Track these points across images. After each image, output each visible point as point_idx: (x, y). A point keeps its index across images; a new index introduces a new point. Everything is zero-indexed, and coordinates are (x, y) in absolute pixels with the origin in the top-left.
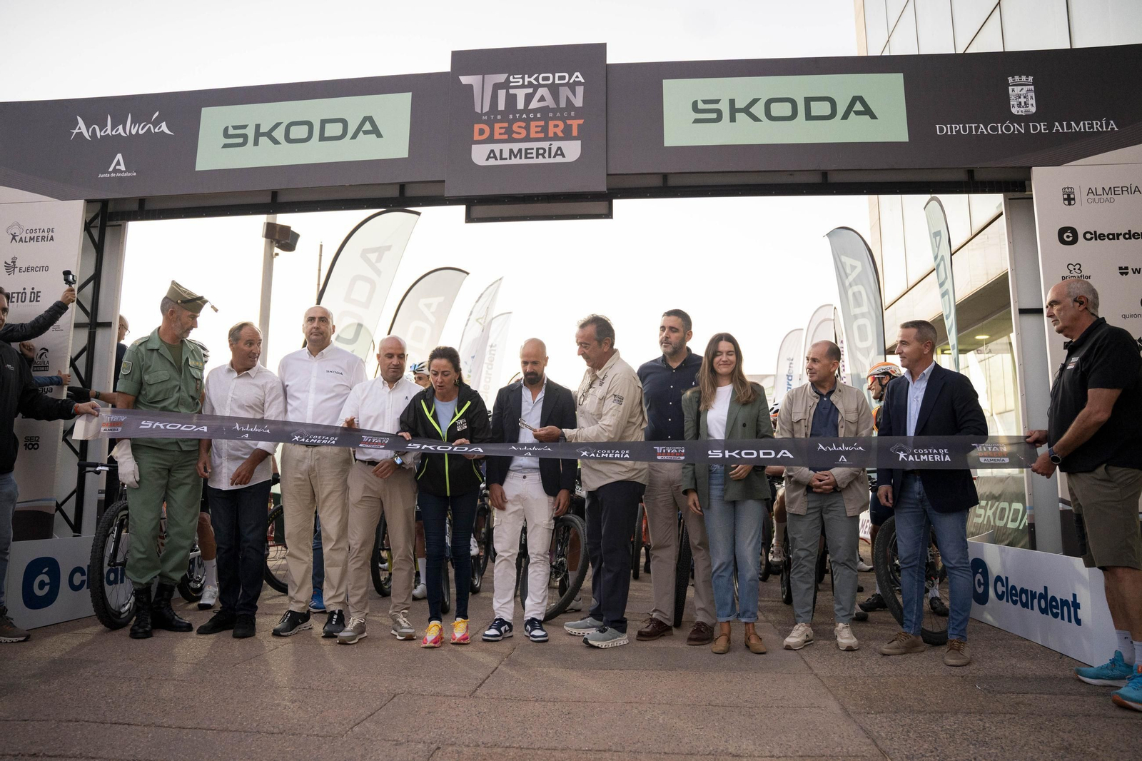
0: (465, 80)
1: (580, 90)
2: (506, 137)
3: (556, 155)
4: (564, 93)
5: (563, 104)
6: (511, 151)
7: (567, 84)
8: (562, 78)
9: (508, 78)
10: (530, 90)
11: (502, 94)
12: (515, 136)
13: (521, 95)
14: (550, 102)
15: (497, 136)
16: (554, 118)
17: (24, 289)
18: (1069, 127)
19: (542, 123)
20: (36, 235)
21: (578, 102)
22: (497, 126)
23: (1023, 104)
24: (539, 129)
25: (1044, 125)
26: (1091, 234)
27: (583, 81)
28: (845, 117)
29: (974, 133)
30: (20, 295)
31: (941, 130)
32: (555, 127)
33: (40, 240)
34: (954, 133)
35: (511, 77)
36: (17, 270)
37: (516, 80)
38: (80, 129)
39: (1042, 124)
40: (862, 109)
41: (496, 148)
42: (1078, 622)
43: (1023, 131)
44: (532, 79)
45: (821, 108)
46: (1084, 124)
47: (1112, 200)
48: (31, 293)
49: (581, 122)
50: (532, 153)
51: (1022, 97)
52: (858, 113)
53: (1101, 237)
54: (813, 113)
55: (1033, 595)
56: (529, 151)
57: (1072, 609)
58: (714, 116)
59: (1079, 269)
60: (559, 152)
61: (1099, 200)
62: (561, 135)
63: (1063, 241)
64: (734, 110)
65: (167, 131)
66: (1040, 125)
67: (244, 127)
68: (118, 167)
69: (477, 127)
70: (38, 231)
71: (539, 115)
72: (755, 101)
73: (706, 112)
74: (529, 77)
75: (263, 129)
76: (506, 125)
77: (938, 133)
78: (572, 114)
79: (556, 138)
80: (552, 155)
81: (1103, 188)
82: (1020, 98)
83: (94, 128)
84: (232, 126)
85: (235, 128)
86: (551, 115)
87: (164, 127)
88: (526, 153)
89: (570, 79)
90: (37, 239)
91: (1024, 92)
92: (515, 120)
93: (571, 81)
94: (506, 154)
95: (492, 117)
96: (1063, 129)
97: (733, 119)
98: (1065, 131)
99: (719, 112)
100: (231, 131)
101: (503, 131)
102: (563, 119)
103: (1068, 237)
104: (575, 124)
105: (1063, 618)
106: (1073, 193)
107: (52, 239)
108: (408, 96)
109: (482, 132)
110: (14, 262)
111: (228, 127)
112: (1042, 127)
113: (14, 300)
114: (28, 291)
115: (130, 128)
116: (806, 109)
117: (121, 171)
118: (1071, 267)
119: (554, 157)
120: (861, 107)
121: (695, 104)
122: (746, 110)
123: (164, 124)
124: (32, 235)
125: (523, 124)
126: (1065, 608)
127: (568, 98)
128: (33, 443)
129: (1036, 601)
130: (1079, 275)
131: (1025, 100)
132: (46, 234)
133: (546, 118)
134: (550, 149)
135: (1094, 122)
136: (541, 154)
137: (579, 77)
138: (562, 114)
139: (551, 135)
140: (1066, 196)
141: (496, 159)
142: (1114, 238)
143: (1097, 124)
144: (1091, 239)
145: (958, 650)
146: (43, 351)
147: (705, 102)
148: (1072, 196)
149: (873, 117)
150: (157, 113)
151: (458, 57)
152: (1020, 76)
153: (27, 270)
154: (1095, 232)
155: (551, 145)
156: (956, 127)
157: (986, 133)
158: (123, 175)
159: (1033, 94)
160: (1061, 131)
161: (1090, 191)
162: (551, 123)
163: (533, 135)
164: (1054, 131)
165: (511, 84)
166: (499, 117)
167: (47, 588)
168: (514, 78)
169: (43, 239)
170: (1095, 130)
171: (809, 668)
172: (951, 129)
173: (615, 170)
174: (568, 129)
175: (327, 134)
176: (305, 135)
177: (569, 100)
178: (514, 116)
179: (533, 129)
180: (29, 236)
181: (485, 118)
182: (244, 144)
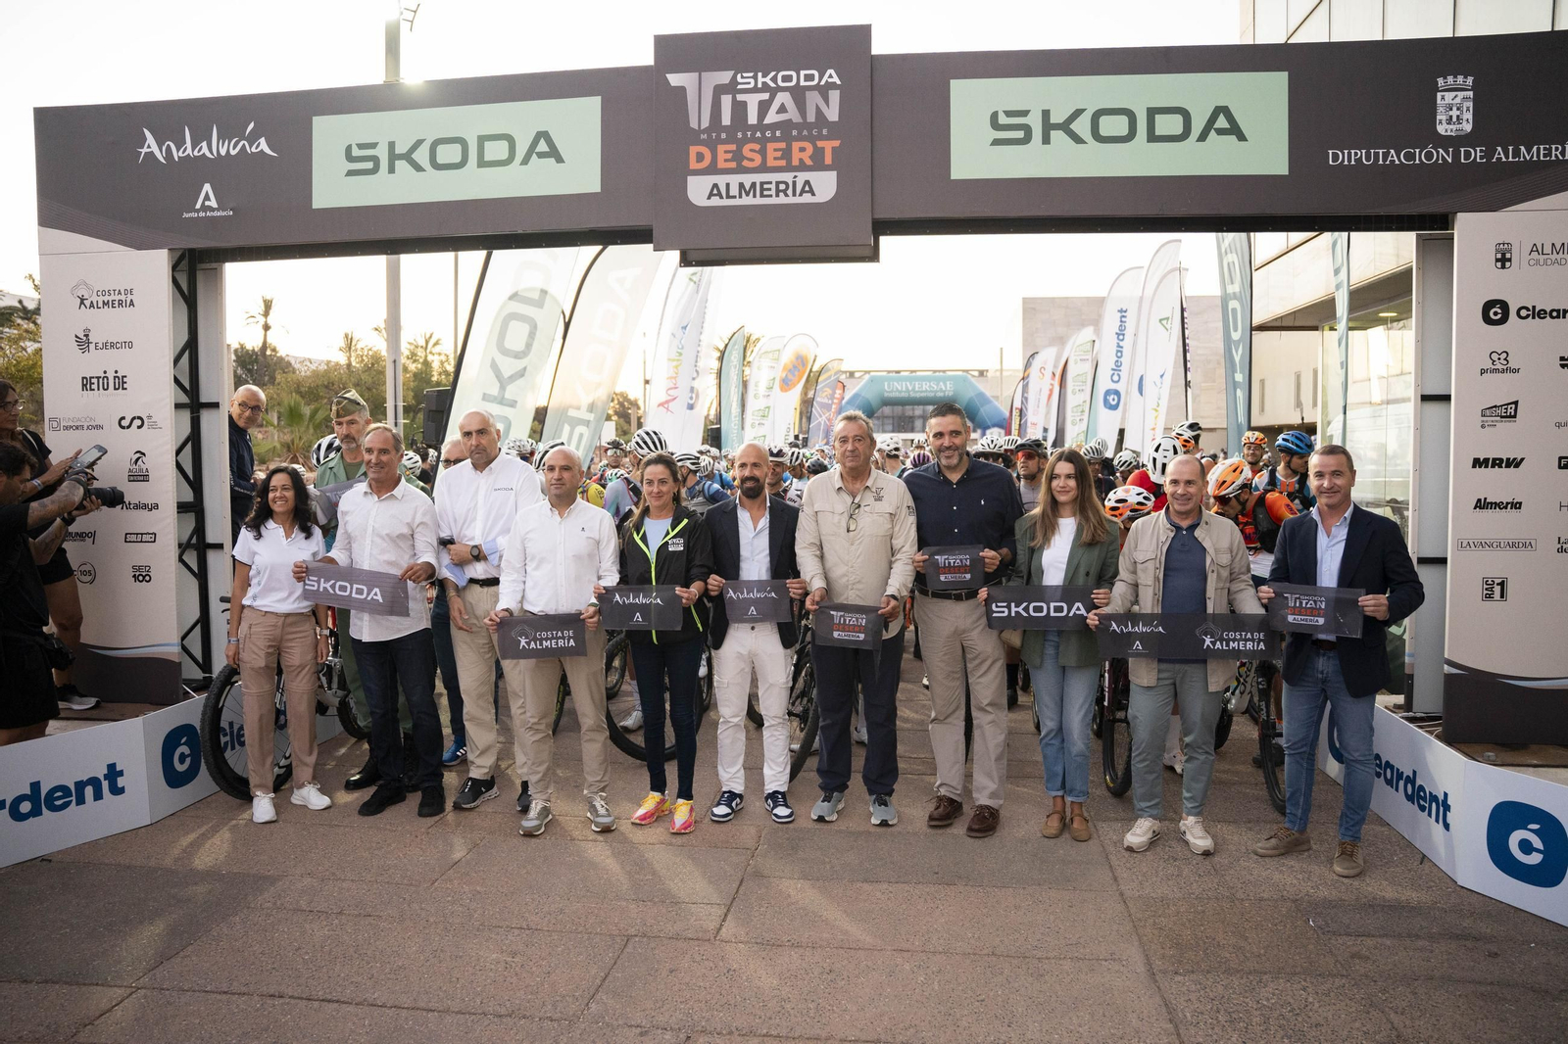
0: (675, 79)
1: (835, 96)
2: (733, 165)
3: (803, 192)
4: (813, 99)
5: (811, 117)
6: (741, 185)
7: (817, 87)
8: (809, 78)
9: (734, 77)
10: (766, 96)
11: (726, 101)
12: (745, 163)
13: (753, 101)
14: (793, 114)
15: (721, 165)
16: (799, 138)
17: (105, 373)
18: (1517, 153)
19: (783, 145)
20: (110, 298)
21: (833, 114)
22: (721, 148)
23: (1454, 119)
24: (779, 154)
25: (1481, 151)
26: (1528, 309)
27: (839, 82)
28: (1203, 137)
29: (1381, 162)
30: (101, 380)
31: (1335, 157)
32: (801, 151)
33: (117, 305)
34: (1353, 163)
35: (739, 76)
36: (92, 346)
37: (746, 80)
38: (149, 147)
39: (1478, 149)
40: (1227, 126)
41: (721, 180)
42: (1447, 826)
43: (1450, 161)
44: (767, 80)
45: (1169, 125)
46: (1538, 149)
47: (1563, 262)
48: (115, 377)
49: (837, 143)
50: (770, 189)
51: (1455, 108)
52: (1221, 132)
53: (1540, 314)
54: (1158, 132)
55: (1400, 775)
56: (765, 186)
57: (1441, 809)
58: (1020, 134)
59: (1505, 359)
60: (807, 188)
61: (1545, 261)
62: (809, 162)
63: (1487, 320)
64: (1048, 127)
65: (268, 151)
66: (1476, 152)
67: (373, 146)
68: (207, 203)
69: (693, 150)
70: (112, 292)
71: (778, 133)
72: (1078, 113)
73: (1010, 129)
75: (400, 149)
76: (733, 147)
77: (1331, 163)
78: (825, 132)
79: (803, 167)
80: (798, 192)
81: (1553, 244)
82: (1451, 109)
83: (169, 146)
84: (357, 144)
85: (361, 146)
86: (794, 133)
87: (263, 145)
88: (762, 190)
89: (820, 79)
90: (113, 304)
91: (1458, 100)
92: (745, 141)
93: (823, 83)
94: (734, 191)
95: (714, 135)
96: (1507, 157)
97: (1046, 140)
98: (1510, 159)
99: (1027, 129)
100: (356, 152)
101: (729, 156)
102: (812, 139)
103: (1496, 314)
104: (828, 146)
105: (1430, 815)
106: (1510, 251)
107: (132, 303)
108: (596, 101)
109: (700, 157)
110: (87, 336)
111: (351, 145)
112: (1478, 154)
113: (95, 387)
114: (111, 375)
115: (217, 147)
116: (1147, 125)
117: (211, 209)
118: (1495, 357)
120: (1225, 123)
121: (994, 116)
122: (1065, 127)
123: (262, 141)
124: (106, 298)
125: (757, 147)
126: (1434, 805)
127: (818, 108)
128: (144, 574)
129: (1402, 783)
130: (1505, 367)
131: (1458, 113)
132: (123, 297)
133: (788, 138)
134: (794, 183)
135: (1554, 147)
136: (781, 191)
137: (832, 76)
139: (795, 162)
140: (1499, 256)
141: (721, 197)
142: (1558, 317)
143: (1557, 149)
144: (1528, 316)
145: (1352, 856)
146: (138, 455)
147: (1008, 114)
148: (1508, 256)
149: (1242, 137)
150: (252, 125)
151: (663, 43)
152: (1455, 77)
153: (105, 346)
154: (1534, 307)
155: (795, 177)
156: (1356, 154)
157: (1397, 162)
158: (216, 214)
159: (1471, 104)
160: (1504, 159)
161: (1534, 249)
162: (796, 146)
163: (771, 163)
164: (1494, 160)
165: (739, 87)
166: (723, 136)
167: (188, 760)
168: (742, 77)
169: (120, 303)
171: (1115, 879)
172: (1347, 157)
173: (883, 214)
174: (818, 154)
175: (488, 157)
176: (457, 159)
177: (819, 112)
178: (744, 135)
179: (771, 154)
180: (101, 299)
181: (704, 136)
182: (375, 170)
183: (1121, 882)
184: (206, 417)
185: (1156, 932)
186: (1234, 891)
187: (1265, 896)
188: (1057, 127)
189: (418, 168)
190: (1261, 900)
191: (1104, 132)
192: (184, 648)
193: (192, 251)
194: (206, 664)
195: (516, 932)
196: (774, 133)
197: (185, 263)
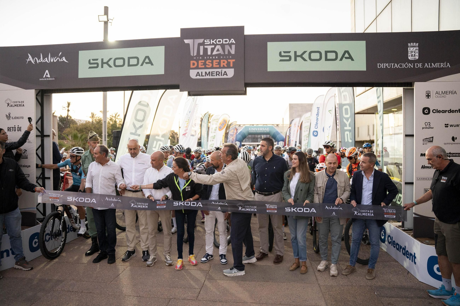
0: (186, 41)
1: (233, 47)
2: (203, 66)
3: (224, 74)
4: (227, 48)
5: (226, 53)
6: (206, 73)
7: (228, 44)
8: (226, 41)
9: (204, 41)
10: (213, 46)
11: (202, 48)
12: (207, 66)
13: (209, 48)
14: (221, 52)
15: (200, 66)
16: (223, 59)
17: (15, 126)
18: (431, 65)
19: (218, 61)
20: (17, 104)
21: (233, 52)
22: (200, 62)
23: (413, 55)
24: (217, 63)
25: (421, 64)
26: (435, 110)
27: (235, 43)
28: (341, 60)
29: (393, 67)
30: (13, 128)
31: (380, 66)
32: (224, 63)
33: (19, 106)
34: (385, 67)
35: (205, 40)
36: (11, 118)
37: (207, 42)
38: (30, 59)
39: (420, 64)
40: (348, 56)
41: (200, 71)
42: (415, 263)
43: (412, 67)
44: (214, 42)
45: (331, 56)
46: (437, 64)
47: (445, 96)
48: (18, 127)
49: (234, 60)
50: (214, 74)
51: (413, 52)
52: (346, 58)
53: (439, 112)
54: (328, 58)
55: (401, 247)
56: (213, 73)
57: (413, 258)
58: (288, 58)
59: (429, 125)
61: (440, 96)
62: (226, 66)
63: (424, 113)
64: (296, 56)
65: (66, 61)
67: (97, 60)
68: (47, 76)
69: (192, 62)
70: (18, 102)
71: (217, 57)
72: (305, 52)
73: (285, 57)
74: (213, 41)
75: (105, 61)
76: (203, 61)
77: (378, 67)
78: (230, 57)
79: (224, 67)
80: (222, 75)
81: (442, 91)
82: (412, 52)
83: (36, 59)
84: (92, 59)
85: (93, 60)
86: (222, 57)
87: (64, 59)
88: (212, 74)
89: (229, 42)
90: (18, 105)
91: (414, 50)
92: (207, 59)
93: (230, 43)
94: (204, 74)
95: (198, 58)
96: (428, 66)
97: (296, 60)
98: (429, 67)
99: (290, 57)
100: (92, 61)
101: (202, 64)
102: (226, 59)
103: (426, 111)
104: (232, 61)
105: (410, 259)
106: (430, 93)
107: (23, 105)
108: (163, 47)
109: (194, 64)
110: (9, 115)
111: (90, 59)
112: (420, 65)
113: (11, 130)
114: (17, 127)
115: (50, 59)
116: (325, 56)
118: (426, 124)
119: (223, 75)
120: (348, 55)
121: (280, 53)
122: (301, 56)
123: (64, 58)
124: (16, 104)
125: (210, 61)
126: (411, 256)
127: (228, 50)
129: (401, 250)
130: (429, 127)
131: (414, 53)
132: (21, 104)
133: (219, 59)
134: (221, 72)
135: (441, 64)
136: (218, 74)
137: (233, 41)
138: (226, 57)
139: (222, 66)
140: (427, 95)
141: (200, 76)
142: (444, 112)
143: (442, 64)
144: (435, 112)
145: (371, 273)
146: (25, 151)
147: (285, 52)
148: (429, 95)
149: (352, 60)
150: (61, 53)
151: (183, 31)
152: (413, 43)
153: (15, 118)
154: (437, 110)
155: (222, 70)
156: (385, 65)
157: (397, 67)
158: (49, 79)
159: (418, 51)
160: (428, 67)
161: (437, 93)
162: (222, 61)
163: (214, 66)
164: (425, 67)
165: (205, 44)
166: (201, 58)
167: (37, 244)
168: (206, 41)
169: (20, 105)
170: (441, 67)
171: (317, 279)
172: (383, 66)
173: (248, 81)
174: (228, 64)
175: (131, 64)
176: (122, 64)
177: (229, 51)
178: (207, 58)
179: (215, 63)
180: (14, 104)
181: (195, 58)
182: (97, 67)
183: (318, 280)
184: (46, 139)
185: (329, 296)
186: (352, 283)
187: (362, 285)
188: (299, 56)
189: (110, 66)
190: (361, 286)
191: (312, 58)
192: (37, 209)
193: (42, 90)
194: (44, 214)
195: (136, 297)
196: (215, 57)
197: (40, 94)
